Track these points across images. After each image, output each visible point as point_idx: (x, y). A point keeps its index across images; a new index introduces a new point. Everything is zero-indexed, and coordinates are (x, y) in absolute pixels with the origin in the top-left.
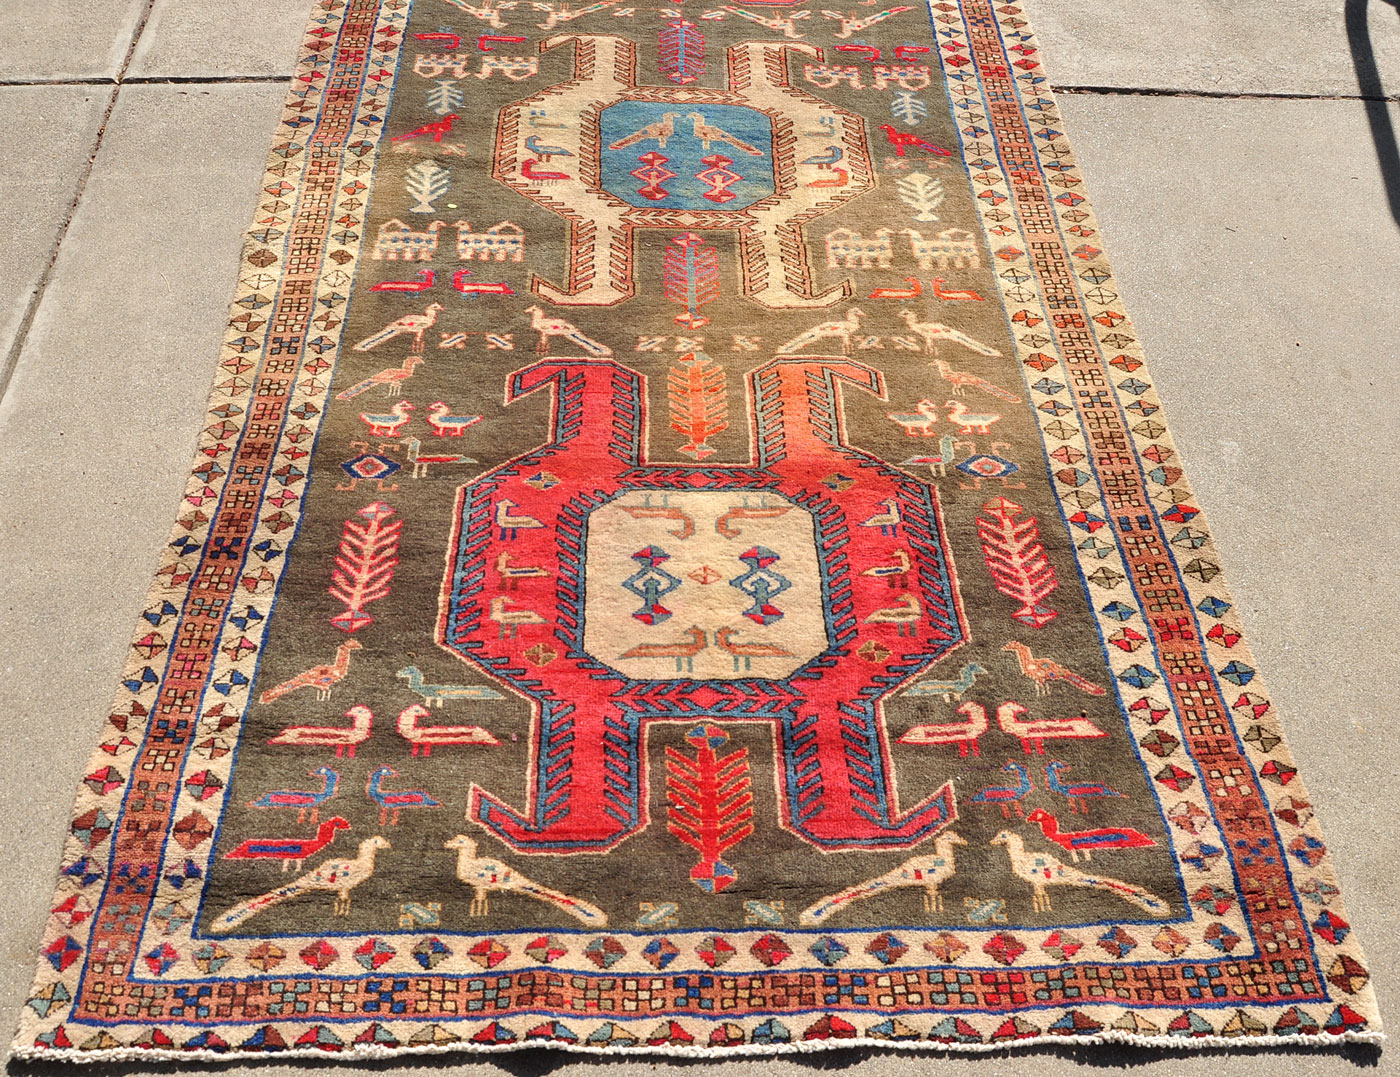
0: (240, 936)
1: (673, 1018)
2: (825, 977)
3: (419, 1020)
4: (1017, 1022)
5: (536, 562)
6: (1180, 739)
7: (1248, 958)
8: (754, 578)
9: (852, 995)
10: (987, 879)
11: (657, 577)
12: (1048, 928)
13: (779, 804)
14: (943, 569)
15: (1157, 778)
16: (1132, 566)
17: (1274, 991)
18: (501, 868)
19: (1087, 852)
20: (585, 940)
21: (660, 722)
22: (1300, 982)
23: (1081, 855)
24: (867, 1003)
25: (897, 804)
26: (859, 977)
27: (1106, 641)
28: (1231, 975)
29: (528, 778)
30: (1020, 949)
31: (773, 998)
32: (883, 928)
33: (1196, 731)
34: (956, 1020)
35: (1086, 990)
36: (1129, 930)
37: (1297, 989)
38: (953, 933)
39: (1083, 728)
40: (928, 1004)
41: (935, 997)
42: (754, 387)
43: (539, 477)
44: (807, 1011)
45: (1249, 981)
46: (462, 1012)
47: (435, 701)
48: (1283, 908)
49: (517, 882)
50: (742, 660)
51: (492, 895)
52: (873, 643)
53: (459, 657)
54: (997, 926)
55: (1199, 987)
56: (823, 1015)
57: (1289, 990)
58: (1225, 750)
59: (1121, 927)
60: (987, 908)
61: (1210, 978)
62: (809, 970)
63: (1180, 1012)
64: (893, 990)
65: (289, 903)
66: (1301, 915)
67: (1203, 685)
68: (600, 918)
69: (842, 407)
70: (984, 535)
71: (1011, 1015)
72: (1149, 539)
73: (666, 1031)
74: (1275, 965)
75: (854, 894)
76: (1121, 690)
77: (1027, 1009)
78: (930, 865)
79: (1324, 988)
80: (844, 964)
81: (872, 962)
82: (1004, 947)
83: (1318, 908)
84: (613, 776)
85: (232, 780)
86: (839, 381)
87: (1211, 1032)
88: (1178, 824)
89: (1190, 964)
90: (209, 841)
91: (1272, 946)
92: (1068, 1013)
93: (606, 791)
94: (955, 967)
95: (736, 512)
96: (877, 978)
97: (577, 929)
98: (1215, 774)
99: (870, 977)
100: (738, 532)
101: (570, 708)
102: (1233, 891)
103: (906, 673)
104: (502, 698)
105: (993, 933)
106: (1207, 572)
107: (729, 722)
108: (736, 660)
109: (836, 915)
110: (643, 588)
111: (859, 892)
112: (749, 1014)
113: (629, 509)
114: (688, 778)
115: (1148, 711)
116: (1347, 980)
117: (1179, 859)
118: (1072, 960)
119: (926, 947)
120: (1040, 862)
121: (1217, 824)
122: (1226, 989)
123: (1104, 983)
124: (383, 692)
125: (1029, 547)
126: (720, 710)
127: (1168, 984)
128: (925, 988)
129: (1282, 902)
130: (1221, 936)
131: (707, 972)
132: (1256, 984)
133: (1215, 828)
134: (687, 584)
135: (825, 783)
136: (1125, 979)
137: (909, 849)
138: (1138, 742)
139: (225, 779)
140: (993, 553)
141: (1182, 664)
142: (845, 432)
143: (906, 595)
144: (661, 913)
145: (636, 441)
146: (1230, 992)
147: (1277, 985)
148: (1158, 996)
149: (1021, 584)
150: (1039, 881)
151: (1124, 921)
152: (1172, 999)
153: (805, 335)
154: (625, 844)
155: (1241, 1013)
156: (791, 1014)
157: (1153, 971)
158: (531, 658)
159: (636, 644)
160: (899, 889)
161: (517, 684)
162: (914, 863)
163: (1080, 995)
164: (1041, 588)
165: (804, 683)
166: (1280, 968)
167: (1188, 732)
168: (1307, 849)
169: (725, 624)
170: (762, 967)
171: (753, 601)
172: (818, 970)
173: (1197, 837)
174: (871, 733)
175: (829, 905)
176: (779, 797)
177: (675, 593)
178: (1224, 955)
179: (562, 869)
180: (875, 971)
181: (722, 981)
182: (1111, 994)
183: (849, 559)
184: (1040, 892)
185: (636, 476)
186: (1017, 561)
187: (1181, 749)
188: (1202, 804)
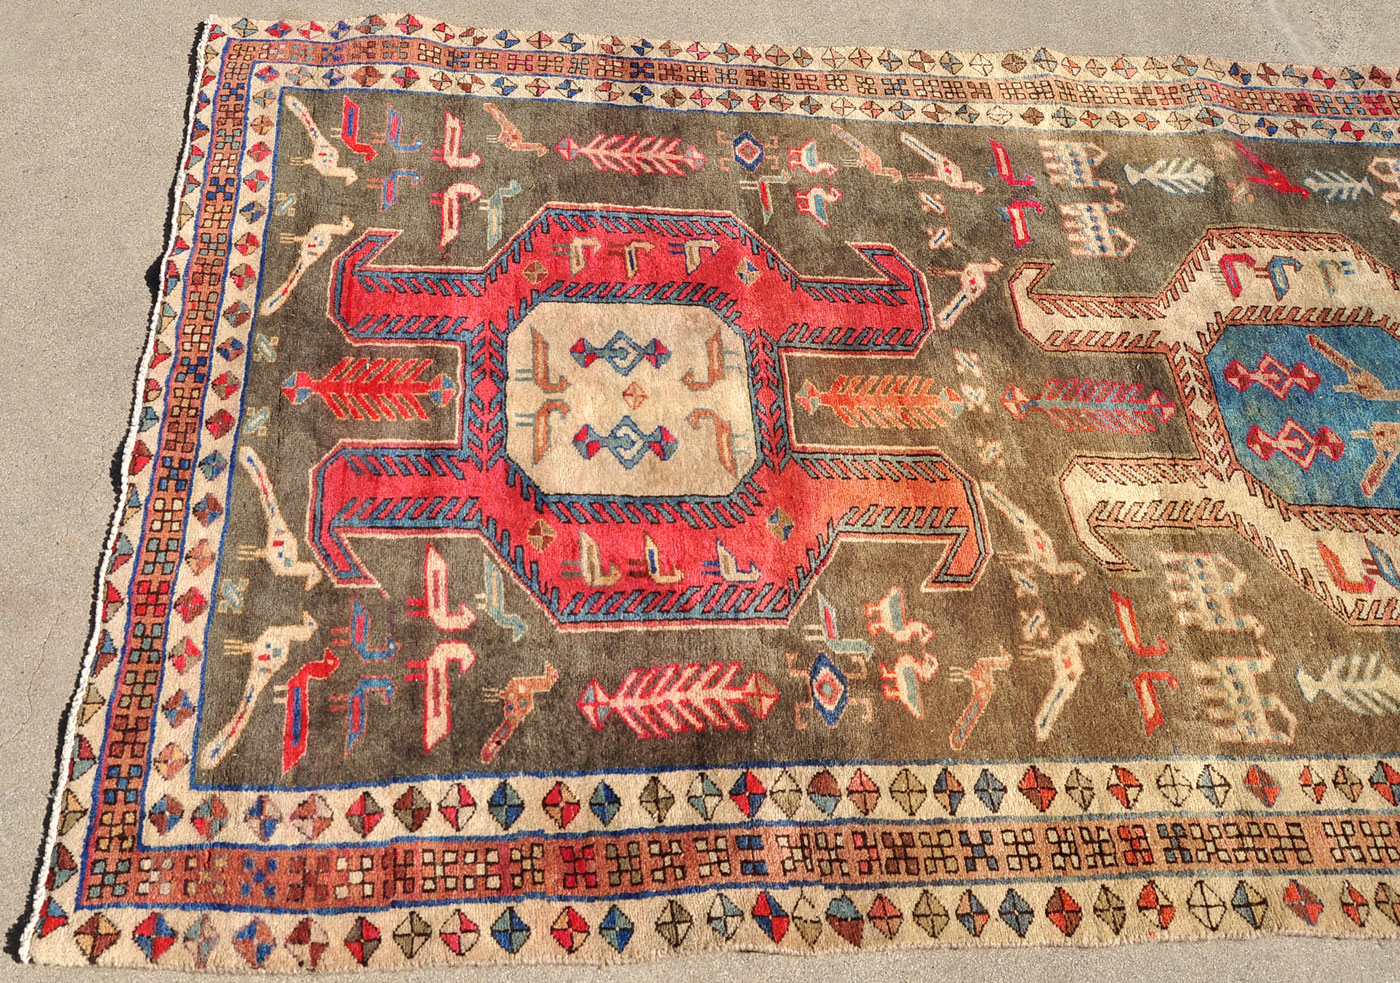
0: (280, 111)
1: (173, 356)
2: (190, 461)
3: (199, 207)
4: (118, 604)
5: (642, 268)
6: (417, 833)
7: (140, 838)
8: (634, 436)
9: (168, 478)
10: (264, 602)
11: (631, 357)
12: (206, 647)
13: (366, 441)
14: (658, 616)
15: (367, 794)
16: (678, 836)
17: (99, 855)
18: (321, 250)
19: (284, 701)
20: (251, 302)
21: (459, 355)
22: (102, 885)
23: (282, 694)
24: (159, 489)
25: (357, 536)
26: (185, 486)
27: (559, 779)
28: (124, 813)
29: (405, 266)
30: (187, 619)
31: (177, 422)
32: (228, 510)
33: (428, 857)
34: (130, 556)
35: (134, 669)
36: (190, 723)
37: (97, 880)
38: (214, 565)
39: (436, 728)
40: (149, 535)
41: (155, 542)
42: (918, 455)
43: (751, 269)
44: (159, 444)
45: (117, 831)
46: (201, 231)
47: (485, 205)
48: (186, 886)
49: (307, 260)
50: (531, 420)
51: (298, 246)
52: (554, 536)
53: (532, 218)
54: (213, 602)
55: (119, 778)
56: (154, 452)
57: (97, 870)
58: (399, 885)
59: (195, 716)
60: (235, 597)
61: (126, 791)
62: (197, 450)
63: (96, 753)
64: (168, 511)
65: (305, 133)
66: (176, 905)
67: (494, 882)
68: (267, 310)
69: (903, 541)
70: (715, 668)
71: (126, 601)
72: (725, 867)
73: (162, 350)
74: (127, 863)
75: (265, 490)
76: (488, 780)
77: (129, 613)
78: (287, 555)
79: (91, 907)
80: (198, 474)
81: (197, 496)
82: (192, 605)
83: (181, 930)
84: (404, 320)
85: (411, 93)
86: (947, 542)
87: (71, 778)
88: (305, 802)
89: (144, 775)
90: (360, 87)
91: (147, 864)
92: (116, 650)
93: (388, 316)
94: (180, 562)
95: (723, 427)
96: (182, 500)
97: (260, 297)
98: (367, 863)
99: (183, 495)
100: (696, 427)
101: (477, 294)
102: (216, 839)
103: (514, 562)
104: (489, 248)
105: (208, 598)
106: (673, 929)
107: (457, 406)
108: (530, 416)
109: (246, 475)
110: (617, 346)
111: (266, 493)
112: (166, 406)
113: (717, 337)
114: (398, 374)
115: (456, 803)
116: (92, 933)
117: (263, 793)
118: (168, 664)
119: (203, 541)
120: (277, 653)
121: (301, 847)
122: (110, 804)
123: (139, 686)
124: (495, 173)
125: (698, 713)
126: (471, 401)
127: (127, 748)
128: (165, 536)
129: (192, 888)
130: (167, 813)
131: (208, 380)
132: (111, 839)
133: (297, 842)
134: (624, 382)
135: (384, 478)
136: (140, 708)
137: (306, 539)
138: (416, 784)
139: (411, 88)
140: (688, 673)
141: (527, 864)
142: (863, 540)
143: (619, 575)
144: (267, 351)
145: (813, 346)
146: (106, 808)
147: (105, 860)
148: (118, 736)
149: (641, 697)
150: (258, 648)
151: (199, 719)
152: (112, 748)
153: (1022, 514)
154: (335, 327)
155: (84, 812)
156: (160, 433)
157: (144, 737)
158: (532, 265)
159: (547, 339)
160: (266, 526)
161: (504, 257)
162: (290, 541)
163: (129, 662)
164: (636, 718)
165: (502, 469)
166: (121, 868)
167: (427, 846)
168: (256, 942)
169: (573, 410)
170: (206, 417)
171: (605, 434)
172: (196, 457)
173: (287, 819)
174: (439, 522)
175: (257, 470)
176: (373, 442)
177: (612, 371)
178: (147, 810)
179: (316, 288)
180: (188, 499)
181: (199, 389)
182: (126, 690)
183: (666, 525)
184: (246, 648)
185: (764, 345)
186: (675, 696)
187: (403, 832)
188: (329, 837)
